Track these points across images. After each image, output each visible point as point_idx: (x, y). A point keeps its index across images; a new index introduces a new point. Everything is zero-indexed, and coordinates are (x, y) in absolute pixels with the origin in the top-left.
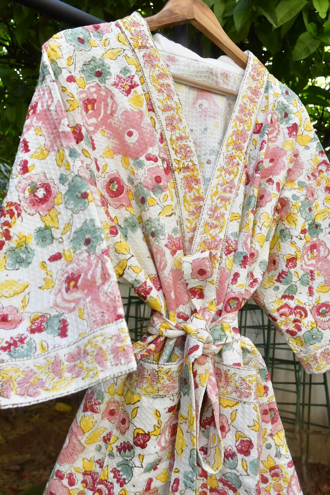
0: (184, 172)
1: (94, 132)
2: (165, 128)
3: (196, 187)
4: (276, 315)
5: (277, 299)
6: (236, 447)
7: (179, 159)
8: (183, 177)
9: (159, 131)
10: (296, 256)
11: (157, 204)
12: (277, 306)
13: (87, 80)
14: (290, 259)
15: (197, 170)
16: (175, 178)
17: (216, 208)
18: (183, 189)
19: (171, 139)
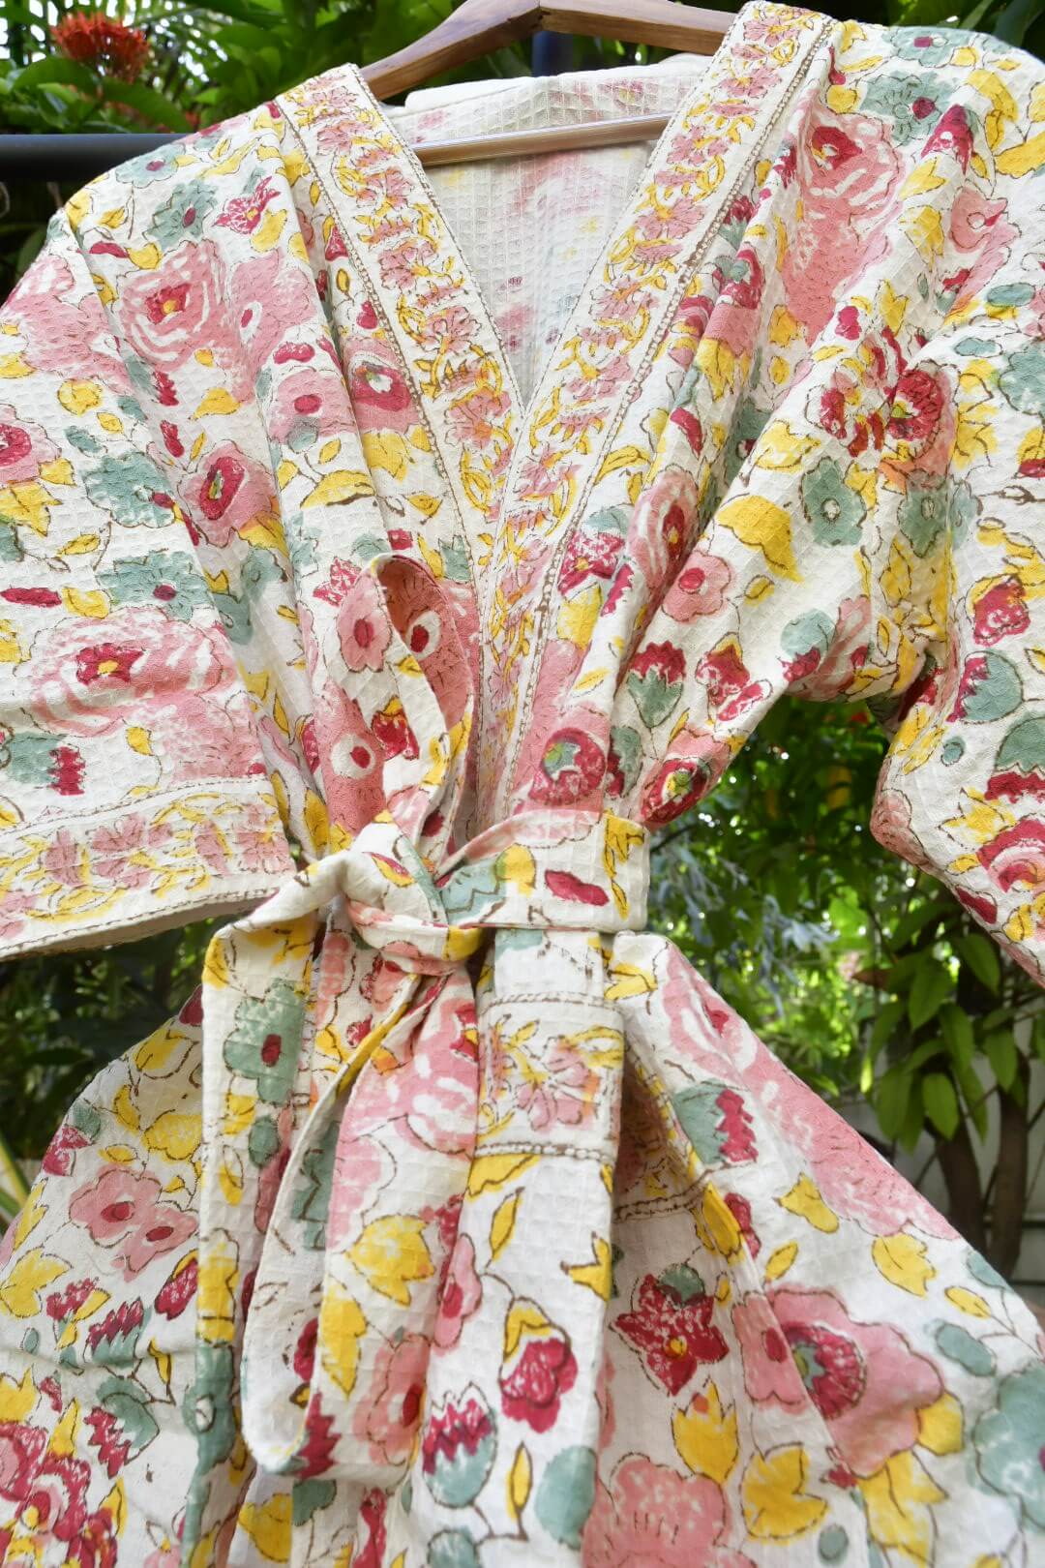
0: (451, 389)
1: (175, 364)
2: (378, 286)
3: (499, 421)
4: (979, 881)
5: (965, 802)
6: (502, 1383)
7: (430, 356)
8: (448, 404)
9: (361, 299)
10: (1014, 576)
11: (300, 473)
12: (975, 839)
13: (163, 247)
14: (984, 601)
15: (496, 368)
16: (425, 417)
17: (548, 458)
18: (454, 441)
19: (400, 309)
